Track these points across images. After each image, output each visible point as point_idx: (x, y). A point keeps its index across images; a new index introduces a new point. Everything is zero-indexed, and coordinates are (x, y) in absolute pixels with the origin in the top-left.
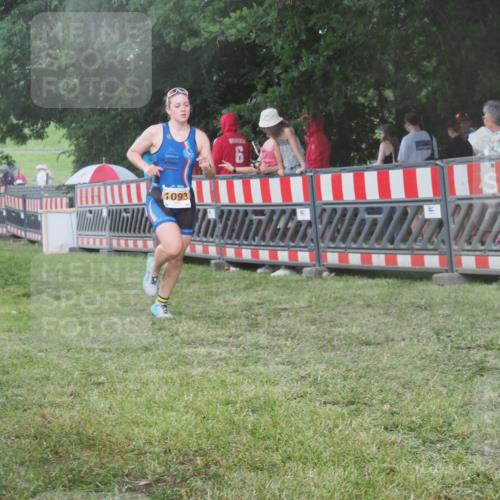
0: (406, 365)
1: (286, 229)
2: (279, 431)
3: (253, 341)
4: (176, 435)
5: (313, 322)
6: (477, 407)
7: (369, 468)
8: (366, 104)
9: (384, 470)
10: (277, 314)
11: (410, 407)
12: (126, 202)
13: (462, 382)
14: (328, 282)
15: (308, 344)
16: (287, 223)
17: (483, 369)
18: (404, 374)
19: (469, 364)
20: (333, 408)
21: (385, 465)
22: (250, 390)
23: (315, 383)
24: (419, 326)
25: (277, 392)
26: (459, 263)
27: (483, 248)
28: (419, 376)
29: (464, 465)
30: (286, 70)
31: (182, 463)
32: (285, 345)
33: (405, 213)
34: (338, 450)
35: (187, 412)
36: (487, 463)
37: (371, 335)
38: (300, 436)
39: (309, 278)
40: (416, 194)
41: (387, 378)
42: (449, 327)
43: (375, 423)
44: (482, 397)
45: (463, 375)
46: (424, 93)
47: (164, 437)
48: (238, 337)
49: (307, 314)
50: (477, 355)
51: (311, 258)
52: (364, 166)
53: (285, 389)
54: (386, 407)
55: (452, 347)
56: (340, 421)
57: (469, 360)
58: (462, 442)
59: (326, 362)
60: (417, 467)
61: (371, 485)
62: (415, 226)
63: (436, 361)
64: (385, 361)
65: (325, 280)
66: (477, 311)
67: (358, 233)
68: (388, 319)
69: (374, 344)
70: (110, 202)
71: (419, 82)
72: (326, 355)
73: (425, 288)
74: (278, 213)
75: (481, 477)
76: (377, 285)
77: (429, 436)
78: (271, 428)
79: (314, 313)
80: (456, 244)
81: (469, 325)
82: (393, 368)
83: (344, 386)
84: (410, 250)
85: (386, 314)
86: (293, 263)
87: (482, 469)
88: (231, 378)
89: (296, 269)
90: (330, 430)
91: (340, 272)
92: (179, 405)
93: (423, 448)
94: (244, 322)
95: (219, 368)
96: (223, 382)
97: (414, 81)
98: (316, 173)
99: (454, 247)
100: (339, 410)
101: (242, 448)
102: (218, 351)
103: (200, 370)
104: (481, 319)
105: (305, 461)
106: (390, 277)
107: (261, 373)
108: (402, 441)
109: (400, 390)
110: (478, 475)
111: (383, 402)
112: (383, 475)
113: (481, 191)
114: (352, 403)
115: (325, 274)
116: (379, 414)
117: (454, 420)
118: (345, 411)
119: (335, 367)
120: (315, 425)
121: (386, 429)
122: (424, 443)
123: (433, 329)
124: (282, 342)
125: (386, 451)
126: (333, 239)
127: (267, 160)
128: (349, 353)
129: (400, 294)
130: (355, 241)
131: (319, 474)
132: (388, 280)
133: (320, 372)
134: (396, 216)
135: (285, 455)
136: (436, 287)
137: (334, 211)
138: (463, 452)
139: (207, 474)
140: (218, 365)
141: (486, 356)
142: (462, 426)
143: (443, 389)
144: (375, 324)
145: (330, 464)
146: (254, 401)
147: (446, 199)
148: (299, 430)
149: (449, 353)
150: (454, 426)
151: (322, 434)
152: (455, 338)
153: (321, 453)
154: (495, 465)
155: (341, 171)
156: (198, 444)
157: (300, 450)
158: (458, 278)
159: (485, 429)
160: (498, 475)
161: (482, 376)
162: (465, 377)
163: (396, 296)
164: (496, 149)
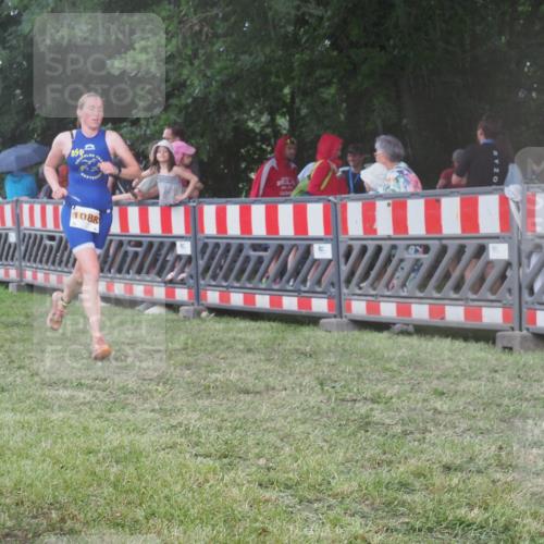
0: (286, 417)
2: (143, 484)
3: (121, 385)
4: (31, 485)
5: (188, 366)
6: (359, 465)
7: (240, 527)
8: (257, 130)
9: (256, 530)
11: (288, 462)
13: (344, 437)
14: (207, 323)
15: (181, 390)
17: (368, 424)
18: (285, 427)
19: (353, 418)
20: (205, 461)
21: (257, 524)
22: (114, 439)
23: (186, 433)
24: (303, 375)
25: (143, 441)
26: (349, 308)
27: (374, 292)
28: (299, 429)
29: (342, 527)
31: (36, 517)
32: (156, 390)
35: (44, 460)
36: (366, 525)
37: (250, 383)
38: (167, 490)
39: (186, 318)
40: (306, 232)
41: (264, 430)
42: (334, 377)
43: (249, 478)
44: (365, 454)
45: (346, 430)
47: (16, 487)
48: (105, 380)
49: (181, 358)
50: (362, 409)
51: (190, 295)
52: (252, 199)
53: (153, 438)
54: (262, 462)
55: (336, 399)
56: (210, 476)
57: (354, 413)
58: (341, 502)
59: (201, 411)
60: (291, 528)
63: (318, 413)
64: (263, 411)
65: (204, 320)
66: (365, 361)
67: (242, 271)
68: (269, 366)
69: (253, 392)
72: (198, 401)
73: (312, 333)
74: (157, 246)
75: (359, 541)
76: (259, 328)
77: (306, 494)
78: (135, 481)
79: (189, 356)
80: (347, 287)
81: (356, 376)
82: (272, 419)
83: (218, 438)
84: (297, 291)
85: (269, 360)
86: (170, 300)
87: (361, 532)
88: (97, 425)
89: (172, 307)
90: (200, 486)
91: (221, 312)
92: (36, 452)
93: (298, 507)
95: (82, 414)
96: (85, 429)
98: (200, 203)
99: (345, 291)
100: (211, 463)
101: (103, 501)
102: (82, 395)
103: (61, 414)
104: (368, 370)
105: (170, 518)
106: (274, 321)
107: (128, 420)
108: (277, 499)
109: (278, 444)
110: (356, 538)
111: (259, 456)
112: (254, 535)
113: (375, 231)
114: (226, 457)
115: (204, 314)
116: (254, 469)
117: (334, 478)
118: (217, 465)
119: (209, 417)
120: (183, 478)
122: (301, 501)
123: (318, 378)
124: (152, 387)
125: (259, 510)
126: (214, 277)
128: (225, 401)
129: (283, 339)
131: (185, 533)
132: (274, 324)
133: (193, 421)
134: (283, 254)
135: (149, 511)
136: (323, 334)
137: (217, 245)
138: (342, 512)
139: (61, 530)
140: (81, 410)
141: (372, 410)
142: (341, 485)
143: (324, 444)
144: (256, 371)
145: (198, 521)
146: (119, 450)
147: (337, 238)
148: (165, 484)
149: (333, 405)
150: (333, 484)
151: (191, 489)
152: (339, 390)
153: (188, 510)
154: (374, 528)
155: (227, 202)
156: (55, 497)
157: (165, 505)
158: (347, 324)
159: (366, 489)
160: (377, 539)
161: (367, 431)
162: (349, 431)
163: (279, 341)
164: (392, 187)
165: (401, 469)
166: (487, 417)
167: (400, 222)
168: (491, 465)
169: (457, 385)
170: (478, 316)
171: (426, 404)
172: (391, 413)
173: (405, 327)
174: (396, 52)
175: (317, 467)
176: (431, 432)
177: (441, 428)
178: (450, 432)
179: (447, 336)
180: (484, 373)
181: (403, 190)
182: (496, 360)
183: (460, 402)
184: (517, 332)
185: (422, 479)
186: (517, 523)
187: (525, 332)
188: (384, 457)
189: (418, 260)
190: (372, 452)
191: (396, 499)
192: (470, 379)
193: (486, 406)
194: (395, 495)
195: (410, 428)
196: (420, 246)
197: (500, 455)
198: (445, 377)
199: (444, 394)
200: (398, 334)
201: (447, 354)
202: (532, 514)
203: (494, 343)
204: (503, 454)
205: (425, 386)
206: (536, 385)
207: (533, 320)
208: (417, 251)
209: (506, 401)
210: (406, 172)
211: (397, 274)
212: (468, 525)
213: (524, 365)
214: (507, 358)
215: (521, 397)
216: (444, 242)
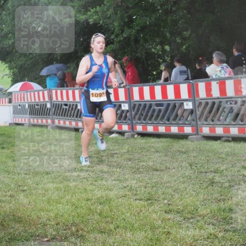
0: (175, 181)
2: (113, 214)
3: (100, 169)
4: (62, 216)
5: (130, 160)
6: (210, 201)
7: (157, 231)
8: (156, 52)
9: (165, 232)
10: (112, 155)
11: (177, 202)
12: (37, 100)
13: (203, 189)
14: (138, 140)
15: (127, 170)
16: (117, 111)
17: (213, 182)
19: (206, 180)
20: (140, 202)
21: (165, 230)
22: (99, 193)
23: (131, 190)
24: (182, 162)
25: (112, 194)
26: (201, 131)
27: (212, 123)
28: (182, 186)
29: (204, 230)
30: (117, 36)
31: (66, 230)
32: (116, 171)
33: (175, 106)
34: (142, 223)
35: (68, 205)
36: (215, 229)
37: (158, 166)
38: (123, 216)
39: (128, 138)
40: (180, 97)
41: (166, 187)
42: (196, 162)
43: (160, 209)
44: (212, 196)
45: (203, 186)
46: (184, 47)
47: (56, 217)
48: (93, 167)
49: (127, 156)
50: (210, 176)
51: (129, 127)
52: (155, 83)
53: (116, 193)
54: (166, 201)
55: (198, 172)
56: (143, 209)
57: (207, 178)
58: (203, 219)
59: (137, 180)
60: (181, 231)
61: (158, 240)
62: (180, 112)
63: (190, 179)
64: (165, 179)
65: (136, 139)
66: (210, 154)
67: (152, 116)
68: (166, 158)
69: (160, 170)
70: (29, 101)
71: (182, 42)
72: (136, 176)
73: (185, 143)
76: (161, 141)
77: (187, 215)
78: (109, 212)
79: (130, 155)
80: (200, 121)
81: (206, 161)
82: (169, 182)
83: (145, 191)
84: (177, 124)
85: (166, 156)
86: (120, 130)
87: (213, 232)
88: (91, 187)
89: (122, 133)
90: (138, 213)
91: (143, 135)
92: (64, 201)
93: (184, 222)
94: (96, 159)
95: (83, 183)
96: (85, 189)
97: (180, 41)
98: (131, 86)
99: (199, 123)
100: (143, 203)
101: (95, 222)
102: (83, 174)
103: (74, 183)
104: (212, 158)
105: (126, 228)
106: (168, 138)
107: (104, 185)
108: (174, 218)
109: (173, 193)
110: (211, 235)
111: (164, 199)
112: (164, 235)
113: (212, 95)
114: (149, 200)
115: (136, 136)
116: (162, 205)
117: (199, 208)
118: (146, 203)
119: (140, 182)
120: (130, 210)
122: (185, 219)
123: (189, 163)
124: (114, 169)
125: (166, 223)
126: (139, 119)
128: (147, 175)
129: (172, 146)
130: (150, 119)
131: (133, 235)
132: (167, 139)
133: (133, 185)
134: (170, 108)
135: (116, 225)
136: (190, 143)
137: (140, 105)
138: (203, 223)
139: (77, 235)
140: (83, 181)
141: (214, 176)
142: (203, 211)
143: (193, 192)
144: (161, 161)
145: (138, 230)
146: (101, 199)
147: (195, 99)
148: (123, 213)
149: (197, 175)
150: (199, 210)
151: (134, 215)
152: (199, 168)
153: (134, 224)
154: (219, 230)
155: (143, 85)
156: (73, 220)
157: (123, 223)
158: (201, 138)
159: (214, 212)
160: (220, 235)
161: (213, 186)
162: (204, 186)
163: (170, 147)
164: (218, 75)
165: (230, 203)
167: (223, 90)
171: (239, 173)
172: (223, 177)
173: (228, 138)
174: (219, 14)
176: (242, 185)
181: (223, 76)
188: (221, 197)
189: (232, 108)
190: (216, 195)
191: (228, 216)
194: (227, 214)
195: (233, 184)
200: (224, 141)
205: (238, 165)
208: (231, 103)
210: (225, 68)
211: (222, 114)
216: (244, 99)
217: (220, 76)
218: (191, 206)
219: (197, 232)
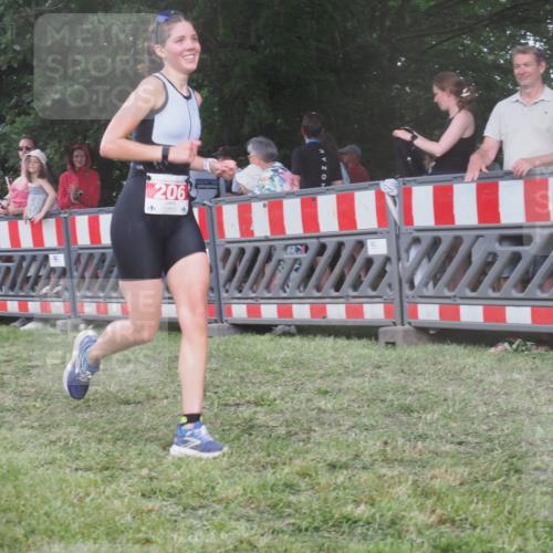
0: (168, 426)
1: (38, 277)
2: (22, 502)
6: (244, 468)
7: (123, 539)
9: (139, 540)
10: (27, 371)
11: (171, 472)
13: (227, 442)
15: (59, 404)
16: (39, 270)
17: (252, 427)
18: (168, 435)
19: (237, 422)
20: (85, 474)
21: (141, 535)
23: (66, 448)
25: (21, 459)
26: (229, 312)
27: (253, 295)
29: (227, 532)
32: (34, 406)
34: (89, 520)
36: (252, 529)
37: (131, 393)
38: (46, 506)
39: (63, 332)
41: (146, 440)
42: (217, 383)
43: (132, 489)
44: (249, 457)
45: (229, 435)
49: (60, 371)
50: (246, 412)
51: (66, 308)
53: (32, 455)
54: (144, 472)
55: (219, 405)
56: (92, 489)
58: (226, 507)
59: (80, 424)
60: (175, 536)
64: (145, 421)
66: (247, 365)
69: (134, 402)
72: (79, 415)
74: (28, 260)
75: (245, 545)
77: (190, 501)
78: (14, 499)
80: (227, 291)
81: (238, 380)
82: (153, 428)
83: (99, 450)
85: (148, 370)
86: (46, 315)
87: (246, 535)
89: (48, 320)
90: (81, 500)
91: (99, 323)
93: (183, 515)
98: (71, 214)
99: (224, 295)
100: (92, 476)
104: (251, 373)
105: (50, 534)
107: (5, 438)
108: (161, 508)
110: (241, 542)
111: (141, 466)
113: (252, 233)
114: (107, 469)
115: (82, 326)
116: (136, 480)
117: (218, 483)
118: (98, 478)
119: (89, 430)
120: (64, 494)
121: (143, 495)
122: (185, 509)
124: (30, 403)
125: (142, 520)
126: (90, 288)
127: (17, 200)
128: (105, 414)
131: (66, 548)
133: (72, 436)
135: (29, 529)
137: (91, 256)
138: (226, 518)
141: (255, 413)
142: (225, 489)
144: (137, 381)
145: (79, 536)
147: (215, 241)
148: (45, 501)
149: (216, 411)
150: (217, 489)
151: (72, 505)
152: (222, 395)
153: (69, 525)
154: (260, 531)
157: (45, 522)
158: (229, 328)
159: (251, 492)
160: (262, 542)
161: (251, 434)
162: (232, 436)
163: (160, 349)
164: (267, 187)
165: (286, 471)
166: (372, 414)
167: (277, 222)
168: (376, 460)
169: (341, 383)
170: (360, 313)
171: (309, 404)
172: (275, 415)
173: (287, 328)
174: (267, 52)
175: (201, 474)
176: (315, 431)
177: (326, 426)
178: (334, 430)
179: (329, 335)
180: (368, 370)
181: (279, 190)
182: (380, 356)
183: (345, 400)
184: (399, 327)
185: (307, 479)
186: (403, 516)
187: (407, 326)
188: (268, 459)
189: (296, 260)
190: (256, 455)
191: (281, 500)
192: (354, 377)
193: (371, 402)
194: (280, 496)
195: (293, 429)
196: (301, 245)
197: (385, 451)
198: (329, 375)
199: (327, 392)
200: (280, 335)
201: (331, 352)
202: (418, 507)
203: (377, 339)
204: (388, 449)
205: (309, 386)
206: (420, 379)
207: (414, 314)
209: (390, 396)
210: (281, 171)
212: (355, 522)
213: (407, 360)
214: (391, 353)
215: (404, 390)
216: (322, 240)
217: (273, 189)
218: (201, 479)
219: (212, 538)
